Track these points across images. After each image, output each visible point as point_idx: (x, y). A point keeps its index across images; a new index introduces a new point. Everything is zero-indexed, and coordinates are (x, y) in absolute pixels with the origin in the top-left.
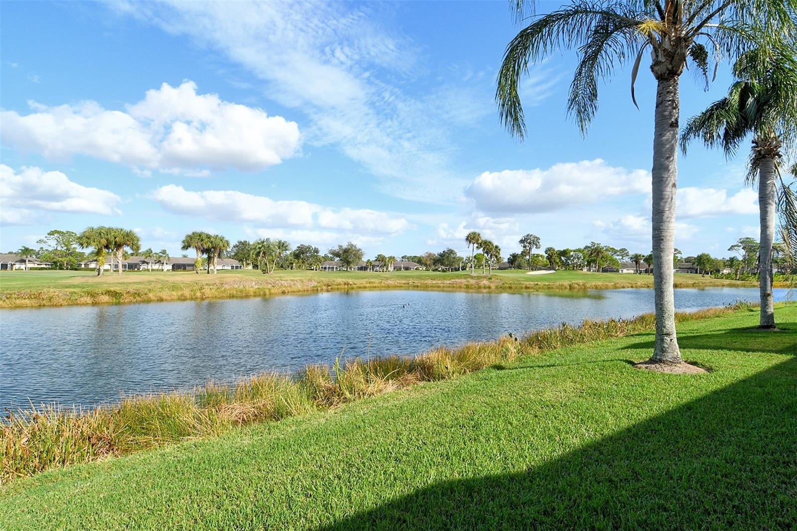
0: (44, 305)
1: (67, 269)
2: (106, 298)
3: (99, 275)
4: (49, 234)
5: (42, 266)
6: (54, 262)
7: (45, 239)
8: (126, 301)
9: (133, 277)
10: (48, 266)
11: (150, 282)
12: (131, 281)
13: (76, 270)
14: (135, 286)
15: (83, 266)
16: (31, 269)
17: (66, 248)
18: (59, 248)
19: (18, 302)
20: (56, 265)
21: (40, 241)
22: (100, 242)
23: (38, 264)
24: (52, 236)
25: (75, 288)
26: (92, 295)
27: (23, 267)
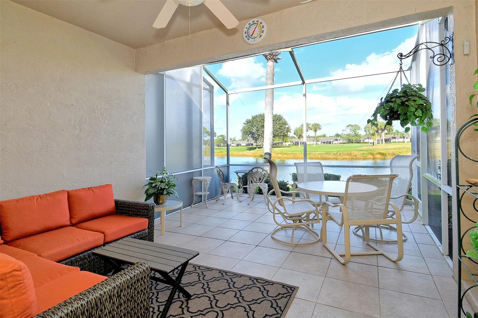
0: (354, 158)
1: (355, 143)
2: (379, 156)
3: (373, 145)
4: (347, 127)
5: (345, 142)
6: (349, 140)
7: (345, 129)
8: (388, 158)
9: (389, 146)
10: (346, 142)
11: (400, 148)
12: (390, 148)
13: (359, 143)
14: (392, 151)
15: (362, 141)
16: (340, 143)
17: (354, 133)
18: (351, 133)
19: (344, 156)
20: (350, 141)
21: (343, 130)
22: (374, 129)
23: (343, 141)
24: (348, 128)
25: (364, 151)
26: (373, 155)
27: (337, 142)
